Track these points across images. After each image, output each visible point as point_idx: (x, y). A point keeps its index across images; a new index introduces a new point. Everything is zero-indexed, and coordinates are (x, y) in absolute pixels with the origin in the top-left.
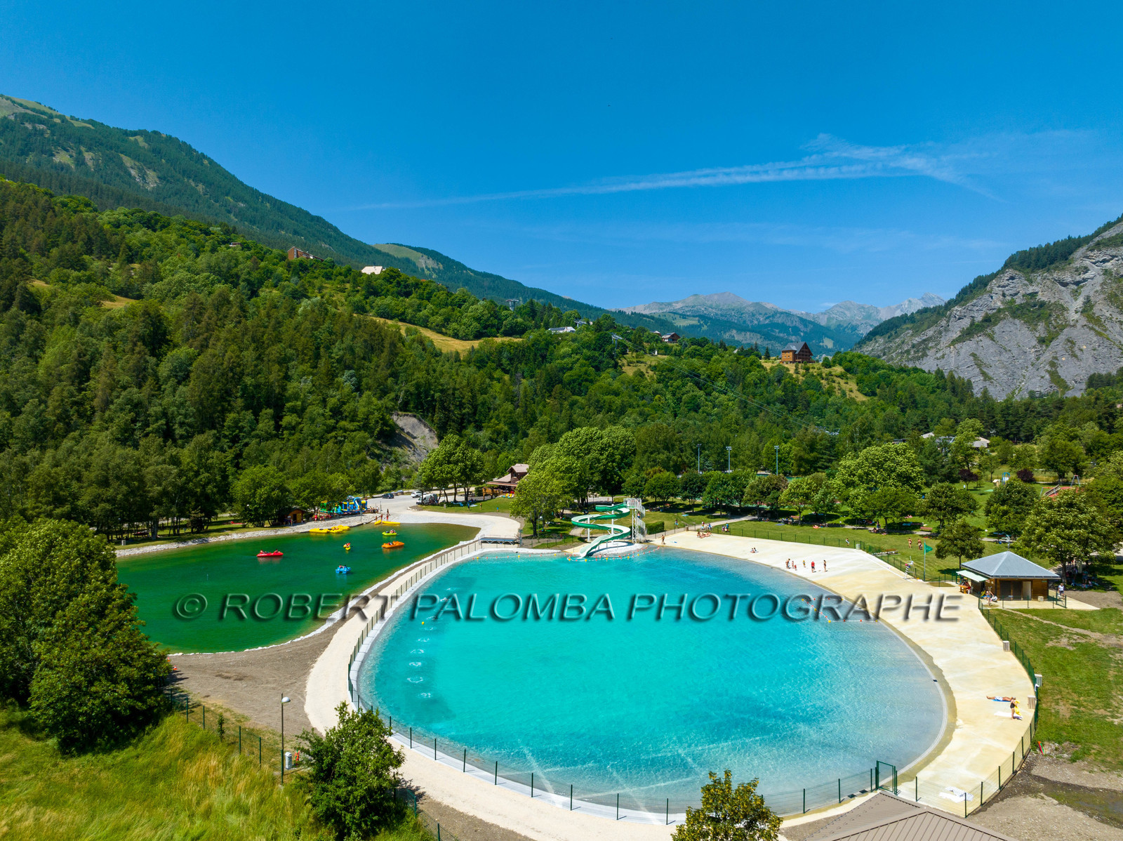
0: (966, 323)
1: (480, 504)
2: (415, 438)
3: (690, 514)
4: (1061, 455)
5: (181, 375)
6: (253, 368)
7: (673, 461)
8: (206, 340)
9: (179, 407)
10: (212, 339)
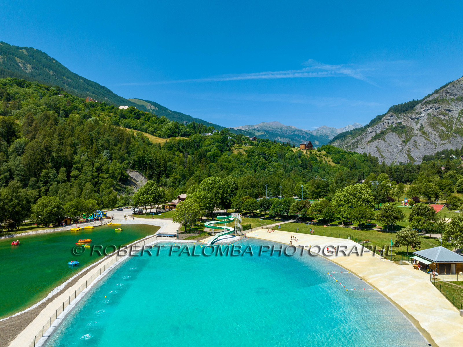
0: (374, 134)
1: (163, 214)
2: (138, 181)
3: (263, 219)
4: (430, 190)
5: (20, 151)
6: (57, 148)
7: (255, 193)
8: (35, 135)
9: (16, 167)
10: (38, 134)
